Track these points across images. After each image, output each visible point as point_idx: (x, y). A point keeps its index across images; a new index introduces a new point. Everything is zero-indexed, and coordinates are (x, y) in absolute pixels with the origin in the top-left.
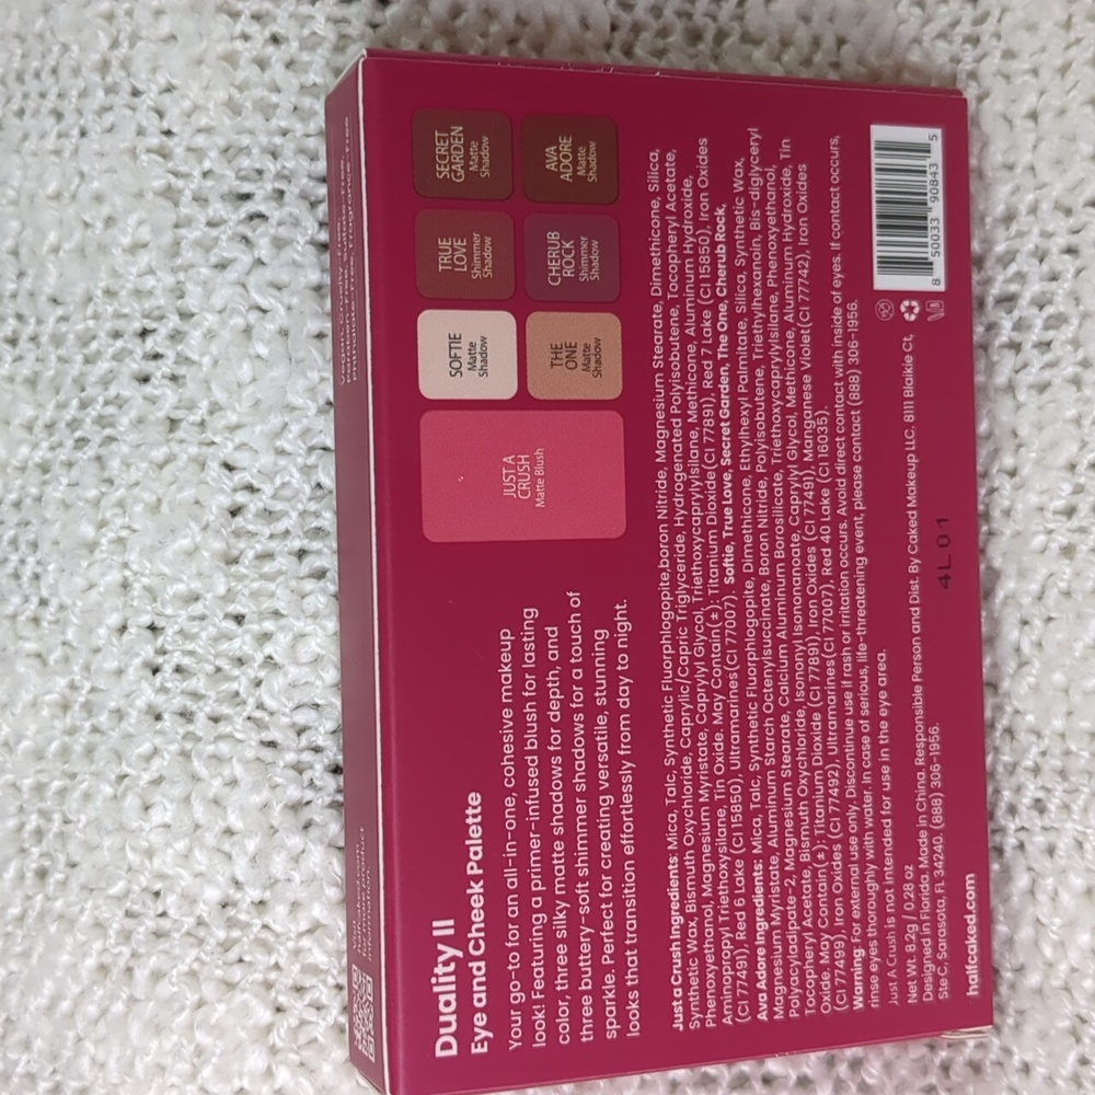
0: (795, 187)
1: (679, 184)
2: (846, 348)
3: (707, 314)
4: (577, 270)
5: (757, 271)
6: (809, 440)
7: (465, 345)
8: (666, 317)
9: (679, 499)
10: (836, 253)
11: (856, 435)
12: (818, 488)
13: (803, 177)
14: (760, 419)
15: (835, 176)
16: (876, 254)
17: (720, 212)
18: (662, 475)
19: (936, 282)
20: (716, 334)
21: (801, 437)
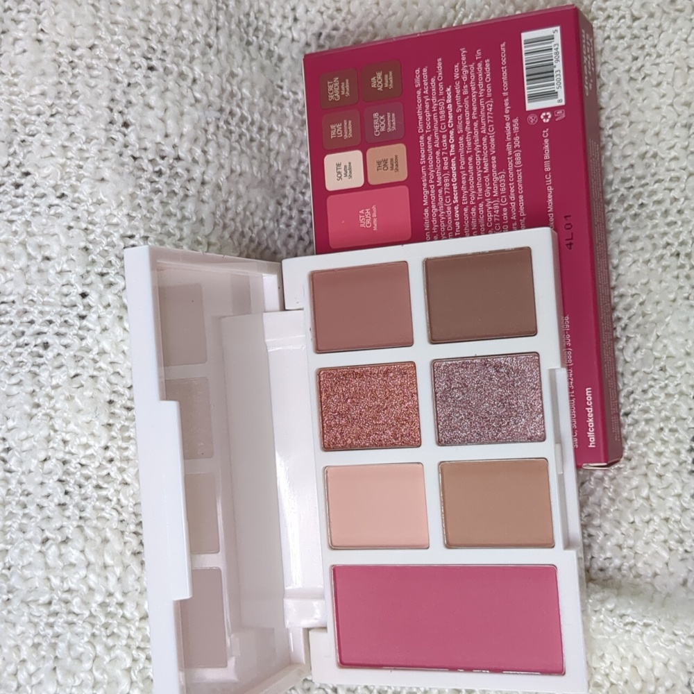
0: (484, 71)
1: (429, 81)
2: (512, 141)
3: (444, 137)
4: (386, 127)
5: (467, 113)
6: (496, 187)
7: (343, 167)
8: (426, 141)
9: (434, 220)
10: (505, 97)
11: (520, 181)
12: (501, 208)
13: (488, 65)
14: (471, 180)
15: (504, 61)
16: (526, 94)
17: (449, 90)
18: (426, 211)
19: (560, 101)
20: (449, 144)
21: (492, 185)
